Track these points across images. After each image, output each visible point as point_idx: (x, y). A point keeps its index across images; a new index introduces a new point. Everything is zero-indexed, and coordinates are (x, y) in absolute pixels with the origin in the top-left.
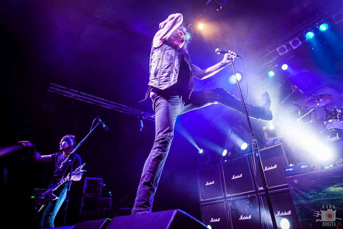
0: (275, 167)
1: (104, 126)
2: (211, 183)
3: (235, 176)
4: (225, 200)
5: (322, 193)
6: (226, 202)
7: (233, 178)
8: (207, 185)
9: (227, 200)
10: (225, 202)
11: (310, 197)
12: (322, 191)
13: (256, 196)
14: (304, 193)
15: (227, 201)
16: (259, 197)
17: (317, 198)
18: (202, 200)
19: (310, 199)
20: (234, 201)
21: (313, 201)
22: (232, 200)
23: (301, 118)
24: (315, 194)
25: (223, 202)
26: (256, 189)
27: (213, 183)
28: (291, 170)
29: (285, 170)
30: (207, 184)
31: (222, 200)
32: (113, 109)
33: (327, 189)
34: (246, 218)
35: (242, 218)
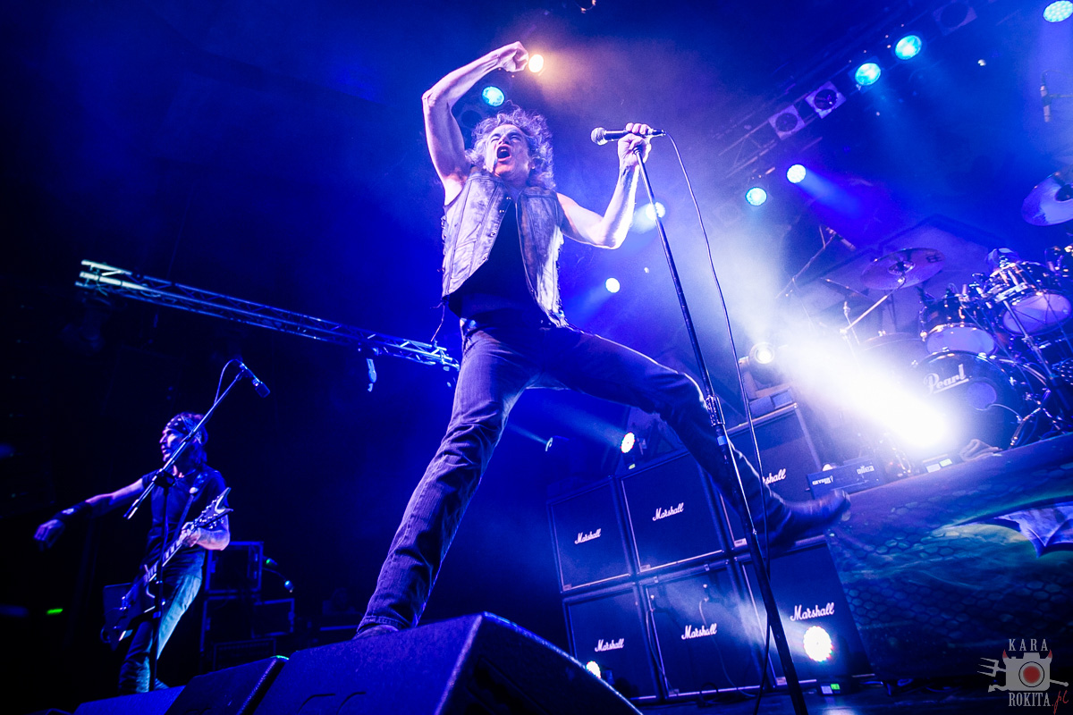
0: (782, 475)
2: (591, 537)
3: (662, 511)
4: (637, 585)
5: (923, 543)
6: (639, 590)
7: (658, 516)
8: (580, 544)
9: (642, 582)
10: (635, 589)
11: (889, 558)
12: (922, 540)
13: (729, 568)
14: (868, 548)
15: (641, 588)
16: (738, 567)
17: (907, 560)
18: (567, 588)
19: (888, 564)
20: (661, 583)
21: (898, 570)
22: (657, 581)
23: (851, 325)
24: (903, 550)
25: (631, 591)
26: (728, 544)
27: (598, 534)
28: (827, 481)
29: (810, 484)
30: (580, 539)
31: (626, 585)
32: (282, 330)
33: (935, 533)
34: (704, 633)
35: (688, 634)
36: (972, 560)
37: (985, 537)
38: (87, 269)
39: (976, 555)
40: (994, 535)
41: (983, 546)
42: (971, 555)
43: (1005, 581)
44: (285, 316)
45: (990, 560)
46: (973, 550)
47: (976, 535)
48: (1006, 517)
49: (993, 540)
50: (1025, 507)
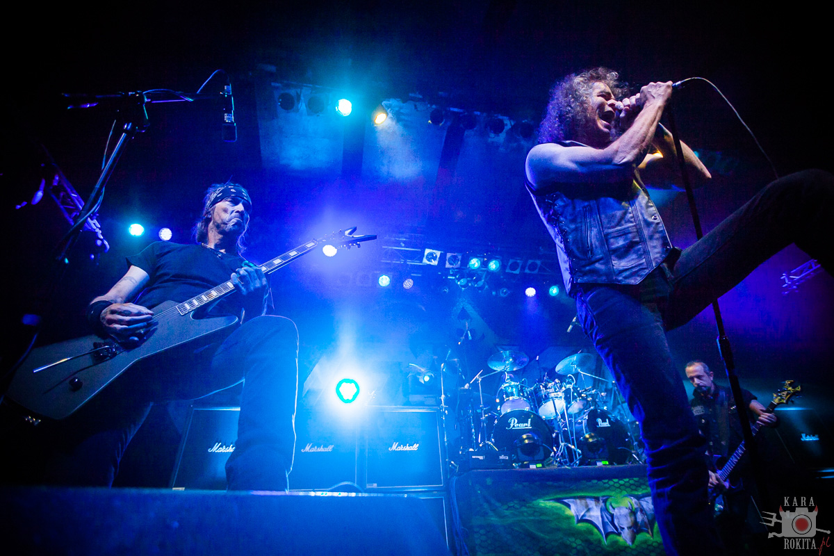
5: (527, 507)
11: (507, 513)
14: (498, 504)
17: (517, 516)
19: (507, 516)
21: (511, 521)
24: (516, 509)
33: (534, 502)
37: (555, 509)
40: (561, 509)
41: (554, 514)
42: (548, 518)
43: (559, 535)
45: (556, 522)
47: (552, 507)
48: (565, 501)
49: (558, 512)
50: (575, 498)
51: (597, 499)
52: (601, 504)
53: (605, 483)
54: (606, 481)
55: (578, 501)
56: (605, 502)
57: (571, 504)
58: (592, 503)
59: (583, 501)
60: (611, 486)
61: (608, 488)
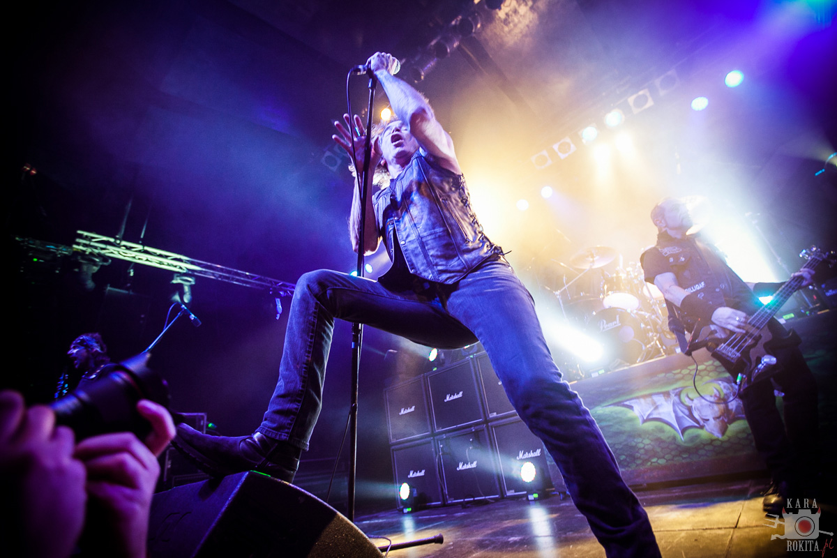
1: (193, 317)
2: (409, 410)
3: (450, 396)
4: (434, 439)
6: (434, 442)
7: (448, 399)
8: (402, 415)
9: (436, 438)
10: (432, 442)
13: (486, 430)
15: (436, 441)
16: (490, 429)
18: (393, 441)
20: (447, 439)
22: (445, 437)
23: (566, 286)
25: (429, 442)
26: (486, 415)
27: (413, 409)
30: (403, 412)
31: (428, 439)
32: (220, 279)
34: (469, 466)
35: (461, 467)
36: (609, 426)
37: (616, 413)
38: (81, 236)
39: (611, 423)
40: (621, 412)
41: (614, 418)
42: (608, 423)
43: (622, 438)
44: (221, 270)
45: (617, 426)
46: (609, 421)
47: (612, 412)
48: (627, 403)
49: (620, 415)
50: (637, 398)
51: (667, 394)
52: (674, 398)
53: (675, 374)
54: (679, 371)
55: (642, 401)
56: (678, 395)
57: (633, 405)
58: (660, 400)
59: (649, 400)
60: (684, 376)
61: (682, 378)
